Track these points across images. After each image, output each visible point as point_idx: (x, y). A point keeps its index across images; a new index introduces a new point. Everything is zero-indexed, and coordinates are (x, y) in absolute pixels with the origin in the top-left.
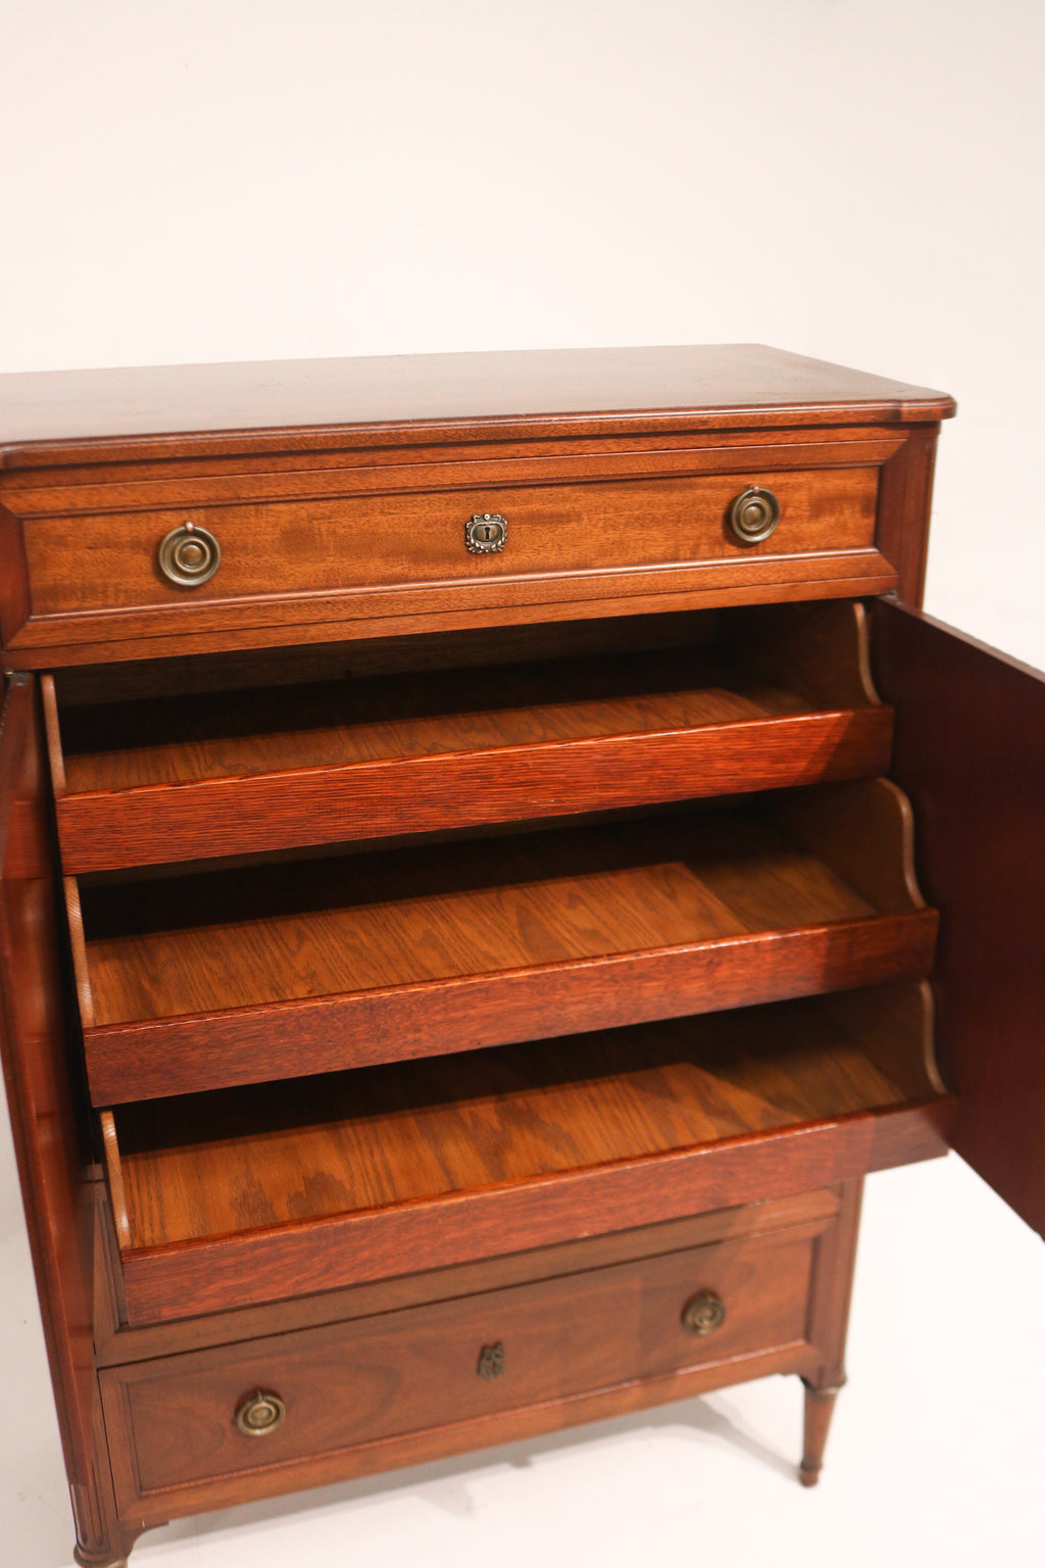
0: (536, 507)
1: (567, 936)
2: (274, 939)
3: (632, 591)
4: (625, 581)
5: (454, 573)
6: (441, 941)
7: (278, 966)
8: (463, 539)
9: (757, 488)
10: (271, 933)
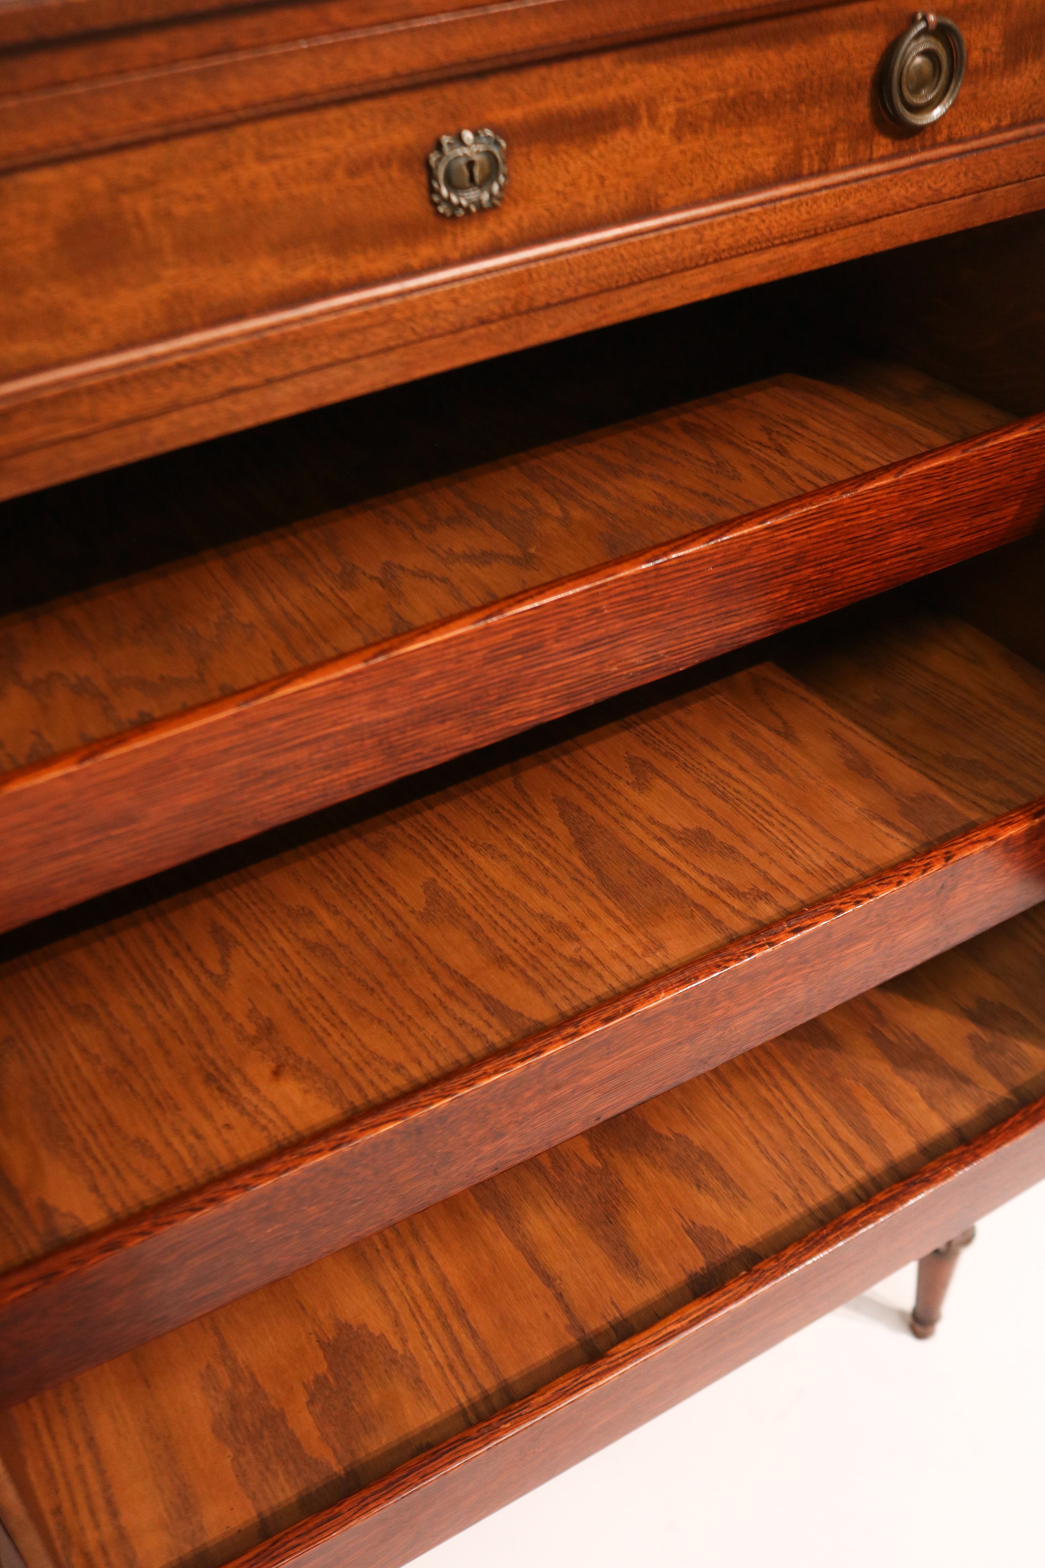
0: (554, 102)
1: (662, 851)
2: (177, 954)
3: (731, 248)
4: (717, 230)
5: (415, 262)
6: (462, 903)
7: (203, 1020)
8: (424, 191)
9: (932, 18)
10: (167, 941)
